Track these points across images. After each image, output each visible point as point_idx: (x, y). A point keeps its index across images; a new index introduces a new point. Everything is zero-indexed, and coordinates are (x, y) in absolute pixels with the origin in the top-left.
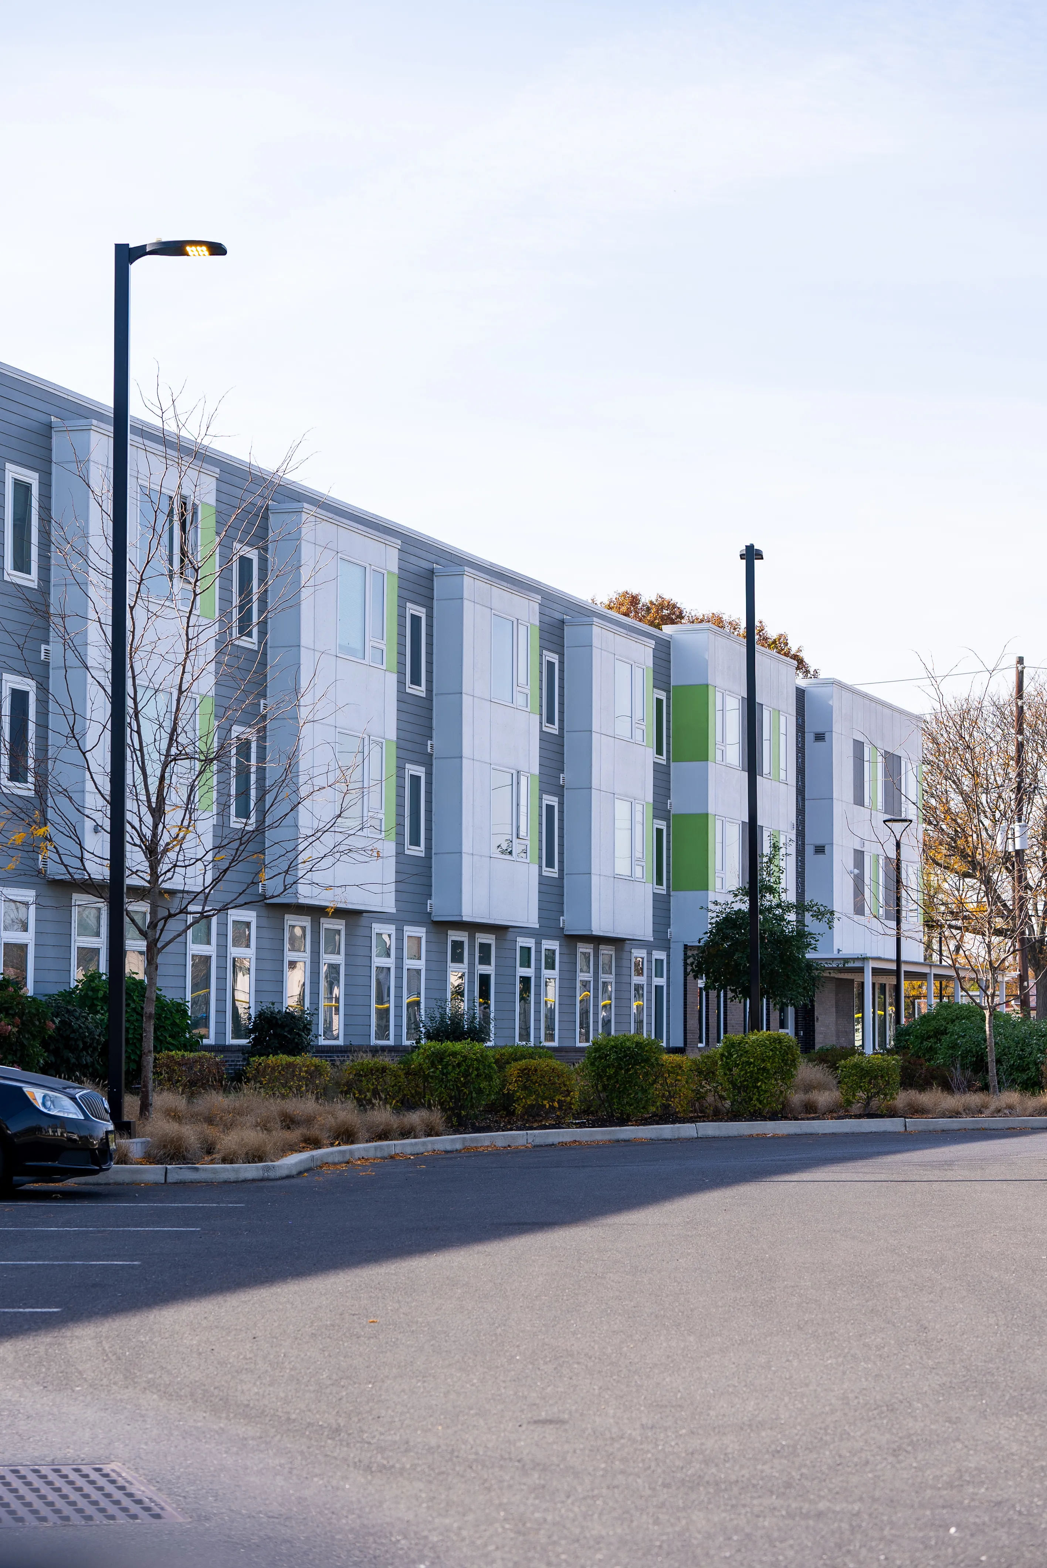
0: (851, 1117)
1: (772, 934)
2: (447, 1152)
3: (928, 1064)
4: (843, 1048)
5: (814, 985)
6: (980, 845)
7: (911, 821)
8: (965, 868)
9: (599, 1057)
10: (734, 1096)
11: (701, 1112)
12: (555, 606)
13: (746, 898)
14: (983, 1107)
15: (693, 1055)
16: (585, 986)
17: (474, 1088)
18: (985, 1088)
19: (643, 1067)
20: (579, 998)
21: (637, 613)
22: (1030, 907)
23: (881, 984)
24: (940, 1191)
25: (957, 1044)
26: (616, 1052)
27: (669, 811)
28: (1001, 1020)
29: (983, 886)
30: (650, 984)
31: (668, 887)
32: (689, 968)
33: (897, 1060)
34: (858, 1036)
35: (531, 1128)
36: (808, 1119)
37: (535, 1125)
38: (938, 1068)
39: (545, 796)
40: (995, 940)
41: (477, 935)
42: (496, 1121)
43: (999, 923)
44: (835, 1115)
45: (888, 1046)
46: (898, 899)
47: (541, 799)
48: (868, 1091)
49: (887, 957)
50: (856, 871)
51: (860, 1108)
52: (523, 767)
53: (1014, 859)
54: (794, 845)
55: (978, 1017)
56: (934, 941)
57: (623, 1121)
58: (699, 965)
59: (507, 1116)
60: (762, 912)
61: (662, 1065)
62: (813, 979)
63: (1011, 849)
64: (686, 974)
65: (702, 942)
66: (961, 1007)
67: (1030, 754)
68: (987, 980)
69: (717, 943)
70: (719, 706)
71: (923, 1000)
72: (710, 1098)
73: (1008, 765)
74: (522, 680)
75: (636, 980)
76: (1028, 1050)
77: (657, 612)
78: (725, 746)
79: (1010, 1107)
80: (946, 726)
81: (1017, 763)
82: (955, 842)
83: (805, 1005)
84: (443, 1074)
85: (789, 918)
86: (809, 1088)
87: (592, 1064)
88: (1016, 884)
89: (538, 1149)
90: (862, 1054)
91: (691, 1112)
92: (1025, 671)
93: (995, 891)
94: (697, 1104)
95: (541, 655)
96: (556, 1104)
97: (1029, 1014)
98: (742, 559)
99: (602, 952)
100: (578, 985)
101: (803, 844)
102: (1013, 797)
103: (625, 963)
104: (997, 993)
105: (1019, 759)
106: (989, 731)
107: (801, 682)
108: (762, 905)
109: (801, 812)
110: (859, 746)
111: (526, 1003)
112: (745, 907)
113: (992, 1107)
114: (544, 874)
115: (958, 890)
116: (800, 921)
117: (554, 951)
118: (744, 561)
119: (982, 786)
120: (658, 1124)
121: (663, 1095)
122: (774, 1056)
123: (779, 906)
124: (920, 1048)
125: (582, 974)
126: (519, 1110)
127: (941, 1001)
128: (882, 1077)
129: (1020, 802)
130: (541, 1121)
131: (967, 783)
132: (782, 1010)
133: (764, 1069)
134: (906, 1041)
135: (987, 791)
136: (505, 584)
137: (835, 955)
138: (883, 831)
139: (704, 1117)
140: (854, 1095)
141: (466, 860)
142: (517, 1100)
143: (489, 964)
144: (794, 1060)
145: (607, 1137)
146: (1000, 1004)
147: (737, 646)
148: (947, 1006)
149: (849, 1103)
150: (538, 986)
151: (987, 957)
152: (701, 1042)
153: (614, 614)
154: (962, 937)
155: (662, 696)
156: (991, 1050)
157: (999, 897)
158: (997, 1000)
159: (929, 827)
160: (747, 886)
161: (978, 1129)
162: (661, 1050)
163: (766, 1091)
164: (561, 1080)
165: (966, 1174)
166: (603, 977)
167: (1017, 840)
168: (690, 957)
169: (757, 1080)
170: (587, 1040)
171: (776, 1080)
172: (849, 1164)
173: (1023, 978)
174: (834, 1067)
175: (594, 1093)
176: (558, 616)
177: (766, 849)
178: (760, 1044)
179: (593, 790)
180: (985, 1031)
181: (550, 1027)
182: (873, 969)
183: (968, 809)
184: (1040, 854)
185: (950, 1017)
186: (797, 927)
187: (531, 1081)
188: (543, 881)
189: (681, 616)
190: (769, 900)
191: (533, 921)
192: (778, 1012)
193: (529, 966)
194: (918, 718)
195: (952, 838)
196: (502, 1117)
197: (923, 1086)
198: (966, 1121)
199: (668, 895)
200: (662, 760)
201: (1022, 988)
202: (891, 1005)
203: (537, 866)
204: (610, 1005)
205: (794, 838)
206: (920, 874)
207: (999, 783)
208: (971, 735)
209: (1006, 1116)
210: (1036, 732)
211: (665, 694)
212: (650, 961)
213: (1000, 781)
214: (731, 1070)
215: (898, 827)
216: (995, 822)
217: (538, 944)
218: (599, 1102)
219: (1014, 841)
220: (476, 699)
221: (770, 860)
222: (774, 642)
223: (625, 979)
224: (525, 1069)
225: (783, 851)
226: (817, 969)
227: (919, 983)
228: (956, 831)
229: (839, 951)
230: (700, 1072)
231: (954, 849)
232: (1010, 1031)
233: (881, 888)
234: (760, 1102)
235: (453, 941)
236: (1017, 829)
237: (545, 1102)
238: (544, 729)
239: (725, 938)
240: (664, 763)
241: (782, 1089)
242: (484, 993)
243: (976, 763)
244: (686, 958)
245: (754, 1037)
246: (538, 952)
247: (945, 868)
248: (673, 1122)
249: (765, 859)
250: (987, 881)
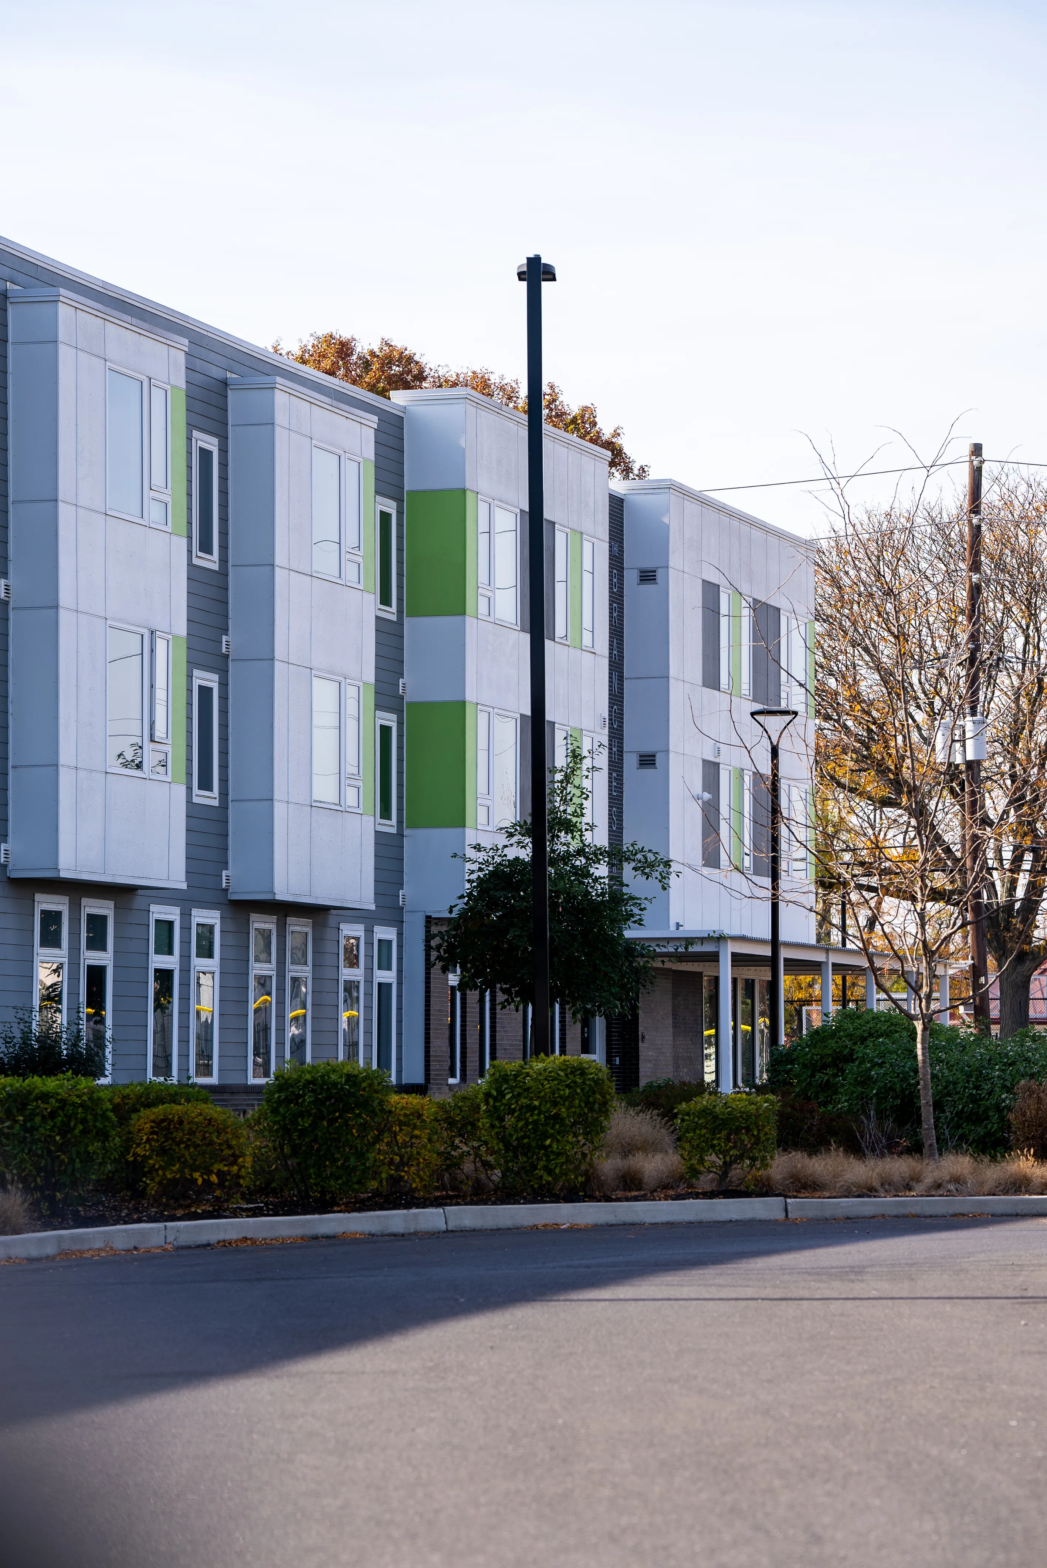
0: (697, 1196)
1: (570, 897)
2: (31, 1260)
3: (822, 1109)
4: (684, 1083)
5: (637, 982)
6: (908, 754)
7: (796, 713)
8: (886, 792)
9: (287, 1098)
10: (507, 1162)
11: (453, 1190)
12: (212, 357)
13: (528, 840)
14: (912, 1179)
15: (439, 1097)
16: (263, 985)
17: (78, 1153)
18: (916, 1149)
19: (359, 1116)
20: (252, 1006)
21: (347, 369)
22: (990, 854)
23: (747, 980)
24: (842, 1315)
25: (870, 1078)
26: (313, 1091)
27: (402, 698)
28: (942, 1038)
29: (913, 822)
30: (369, 981)
31: (400, 822)
32: (434, 954)
33: (772, 1103)
34: (709, 1066)
35: (173, 1218)
36: (627, 1199)
37: (179, 1213)
38: (839, 1116)
39: (196, 673)
40: (932, 908)
41: (85, 901)
42: (114, 1208)
43: (940, 880)
44: (671, 1192)
45: (758, 1081)
46: (775, 840)
47: (190, 677)
48: (725, 1153)
49: (755, 935)
50: (707, 796)
51: (712, 1180)
52: (160, 624)
53: (964, 776)
54: (606, 752)
55: (905, 1034)
56: (833, 911)
57: (324, 1206)
58: (450, 948)
59: (131, 1199)
60: (553, 863)
61: (390, 1112)
62: (637, 971)
63: (958, 759)
64: (429, 965)
65: (456, 911)
66: (877, 1017)
67: (991, 604)
68: (919, 973)
69: (479, 912)
70: (483, 526)
71: (814, 1007)
72: (468, 1166)
73: (955, 622)
74: (158, 479)
75: (347, 974)
76: (987, 1087)
77: (381, 369)
78: (493, 592)
79: (957, 1180)
80: (854, 559)
81: (970, 619)
82: (868, 749)
83: (622, 1016)
84: (26, 1130)
85: (597, 873)
86: (628, 1149)
87: (275, 1111)
88: (967, 816)
89: (184, 1252)
90: (715, 1093)
91: (437, 1189)
92: (985, 467)
93: (933, 827)
94: (446, 1177)
95: (189, 439)
96: (214, 1178)
97: (989, 1029)
98: (520, 279)
99: (292, 928)
100: (252, 983)
101: (621, 752)
102: (964, 673)
103: (329, 947)
104: (935, 995)
105: (974, 611)
106: (924, 565)
107: (618, 485)
108: (553, 851)
109: (616, 698)
110: (711, 591)
111: (163, 1012)
112: (525, 854)
113: (928, 1180)
114: (196, 800)
115: (873, 827)
116: (616, 878)
117: (211, 928)
118: (525, 283)
119: (912, 657)
120: (382, 1208)
121: (391, 1162)
122: (571, 1098)
123: (580, 852)
124: (810, 1084)
125: (258, 965)
126: (153, 1188)
127: (844, 1006)
128: (748, 1130)
129: (973, 681)
130: (189, 1206)
131: (887, 652)
132: (587, 1024)
133: (557, 1117)
134: (788, 1072)
135: (920, 665)
136: (128, 318)
137: (672, 932)
138: (750, 730)
139: (457, 1197)
140: (701, 1161)
141: (65, 779)
142: (150, 1172)
143: (104, 948)
144: (605, 1104)
145: (299, 1232)
146: (940, 1011)
147: (512, 425)
148: (852, 1016)
149: (694, 1172)
150: (185, 984)
151: (919, 936)
152: (453, 1075)
153: (309, 371)
154: (879, 903)
155: (390, 507)
156: (925, 1087)
157: (938, 838)
158: (934, 1006)
159: (826, 725)
160: (529, 820)
161: (905, 1216)
162: (389, 1089)
163: (559, 1154)
164: (223, 1137)
165: (885, 1287)
166: (293, 970)
167: (969, 743)
168: (434, 936)
169: (545, 1136)
170: (266, 1074)
171: (575, 1135)
172: (694, 1272)
173: (978, 970)
174: (669, 1114)
175: (278, 1158)
176: (216, 373)
177: (561, 759)
178: (549, 1076)
179: (277, 663)
180: (916, 1056)
181: (205, 1054)
182: (734, 955)
183: (889, 693)
184: (1006, 768)
185: (858, 1032)
186: (610, 887)
187: (173, 1140)
188: (194, 812)
189: (421, 377)
190: (565, 842)
191: (177, 879)
192: (579, 1025)
193: (170, 952)
194: (809, 545)
195: (862, 742)
196: (123, 1200)
197: (814, 1148)
198: (885, 1203)
199: (400, 835)
200: (391, 613)
201: (976, 986)
202: (762, 1014)
203: (184, 787)
204: (305, 1016)
205: (605, 741)
206: (810, 798)
207: (941, 651)
208: (895, 573)
209: (950, 1193)
210: (1000, 566)
211: (394, 504)
212: (369, 943)
213: (941, 648)
214: (501, 1119)
215: (774, 723)
216: (932, 715)
217: (186, 916)
218: (285, 1174)
219: (964, 746)
220: (79, 510)
221: (567, 779)
222: (574, 421)
223: (329, 973)
224: (162, 1121)
225: (587, 763)
226: (643, 956)
227: (809, 978)
228: (870, 731)
229: (678, 925)
230: (451, 1123)
231: (866, 761)
232: (956, 1055)
233: (747, 821)
234: (550, 1172)
235: (43, 912)
236: (969, 726)
237: (196, 1175)
238: (196, 561)
239: (493, 905)
240: (394, 618)
241: (586, 1150)
242: (96, 998)
243: (902, 618)
244: (429, 937)
245: (541, 1065)
246: (186, 928)
247: (851, 790)
248: (407, 1206)
249: (559, 777)
250: (920, 812)
